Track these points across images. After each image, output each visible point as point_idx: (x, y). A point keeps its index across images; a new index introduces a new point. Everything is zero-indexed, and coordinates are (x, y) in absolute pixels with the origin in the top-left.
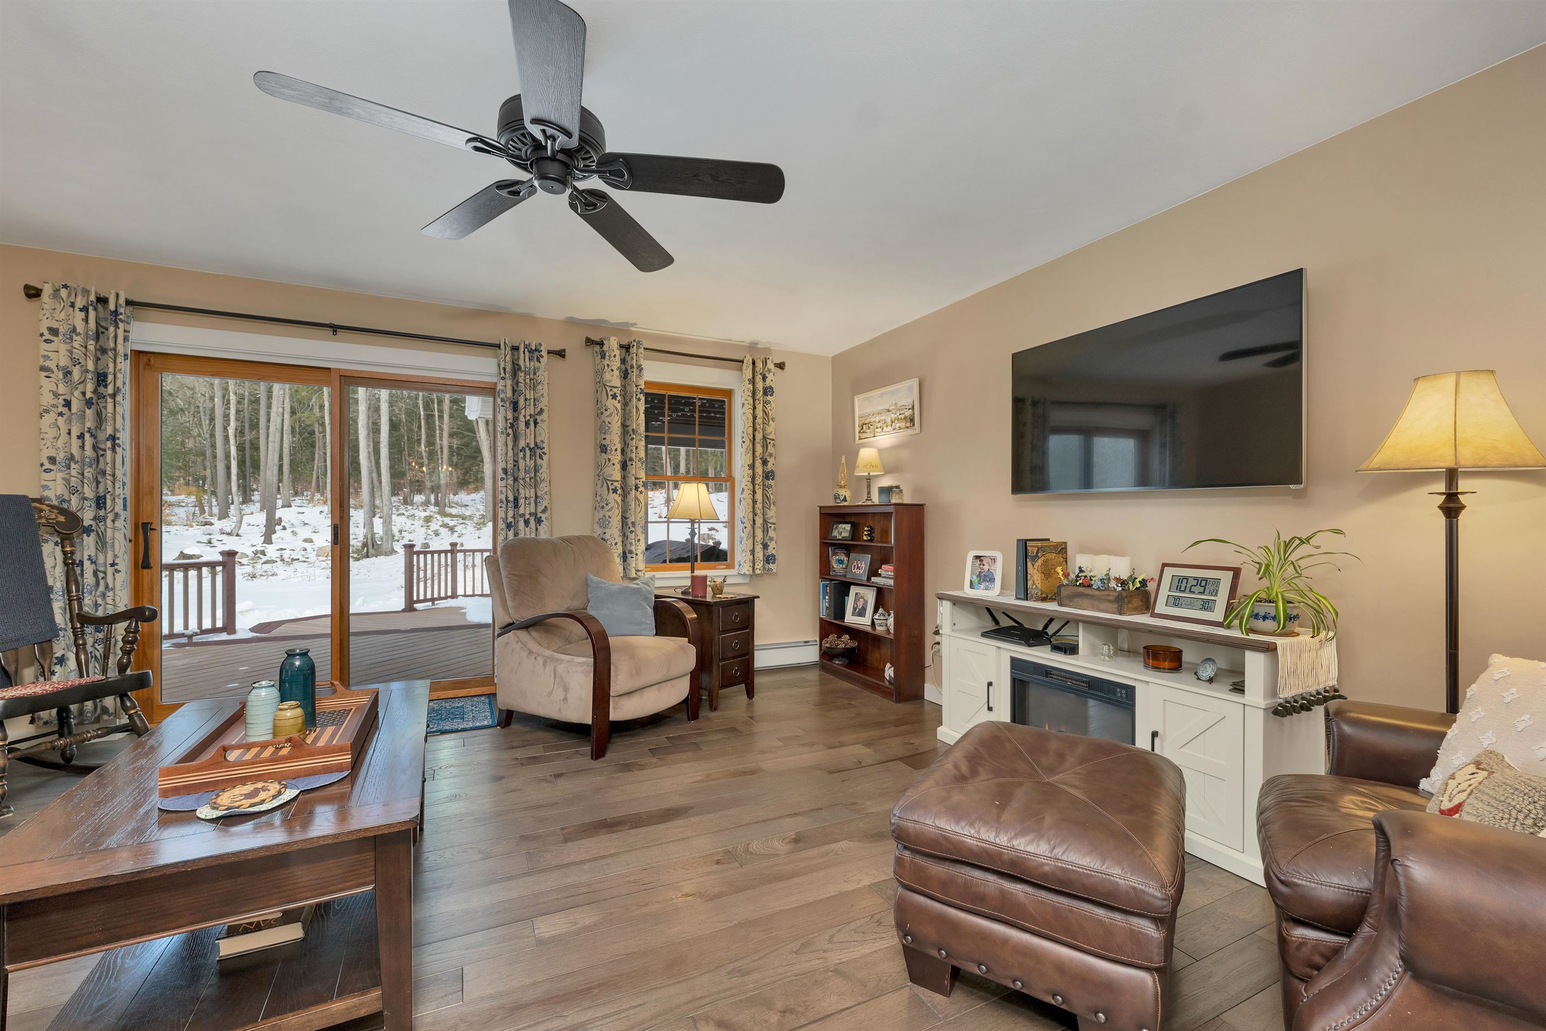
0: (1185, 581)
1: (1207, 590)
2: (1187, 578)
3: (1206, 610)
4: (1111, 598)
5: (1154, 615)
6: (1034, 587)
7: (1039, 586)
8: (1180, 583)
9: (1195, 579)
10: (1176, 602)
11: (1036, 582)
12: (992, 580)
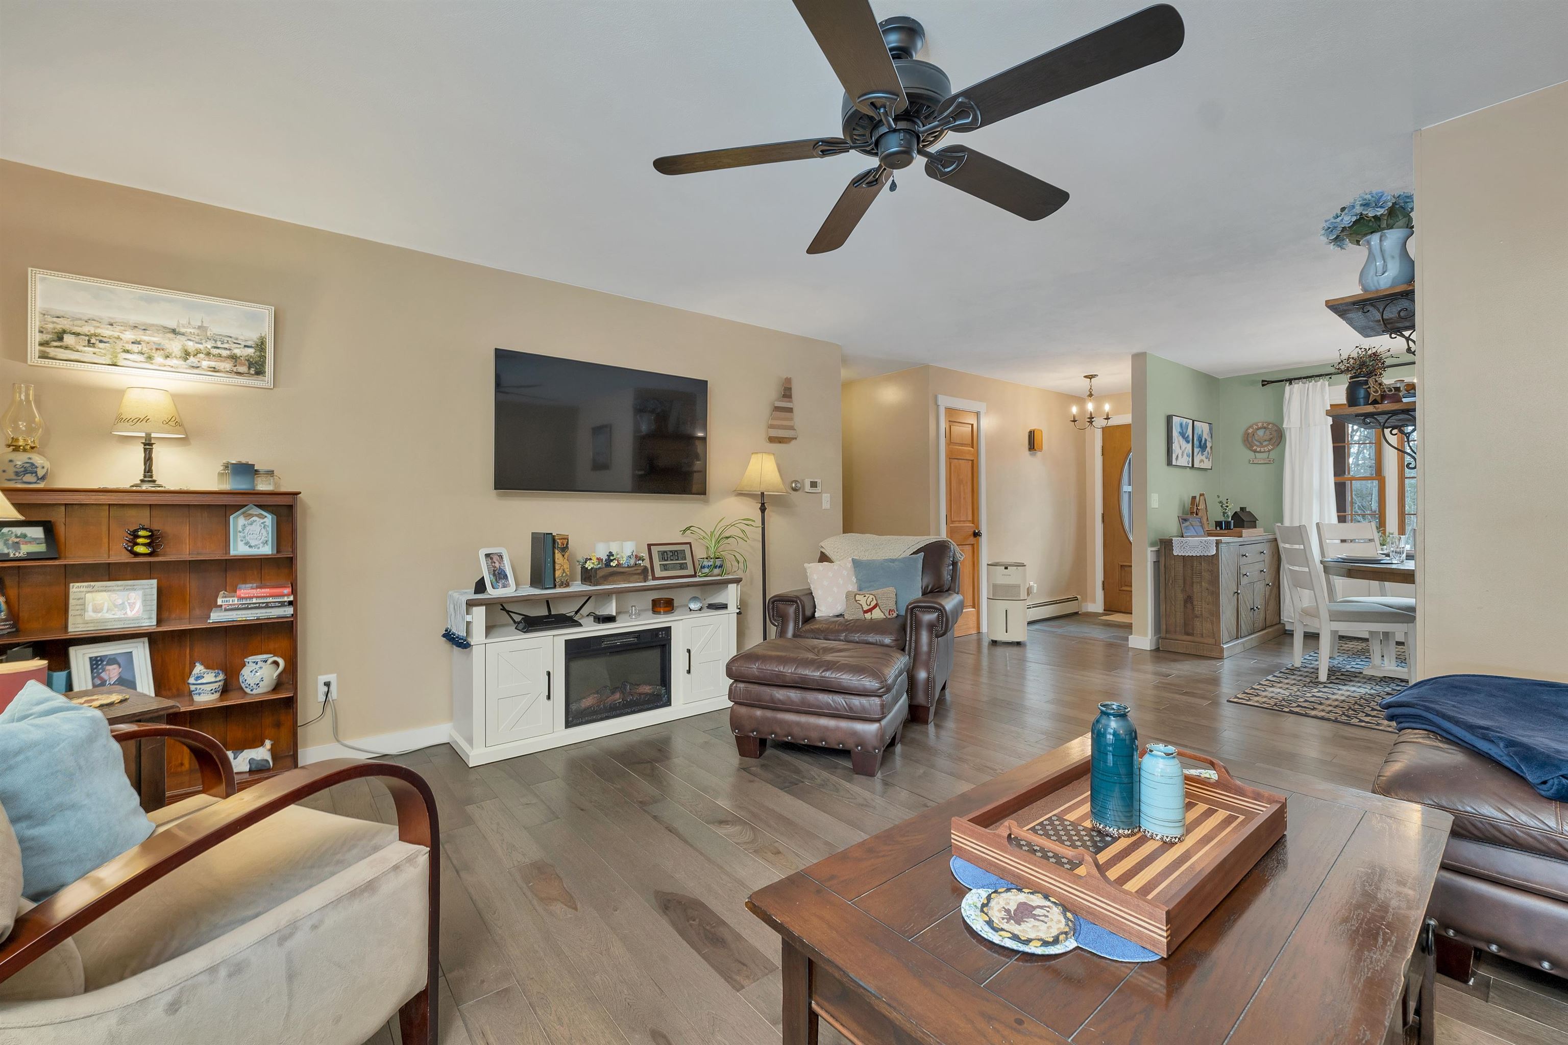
0: (665, 554)
1: (680, 558)
2: (665, 552)
3: (683, 569)
4: (639, 571)
5: (654, 578)
6: (564, 575)
7: (568, 573)
8: (663, 555)
9: (671, 551)
10: (665, 568)
11: (566, 570)
12: (506, 577)
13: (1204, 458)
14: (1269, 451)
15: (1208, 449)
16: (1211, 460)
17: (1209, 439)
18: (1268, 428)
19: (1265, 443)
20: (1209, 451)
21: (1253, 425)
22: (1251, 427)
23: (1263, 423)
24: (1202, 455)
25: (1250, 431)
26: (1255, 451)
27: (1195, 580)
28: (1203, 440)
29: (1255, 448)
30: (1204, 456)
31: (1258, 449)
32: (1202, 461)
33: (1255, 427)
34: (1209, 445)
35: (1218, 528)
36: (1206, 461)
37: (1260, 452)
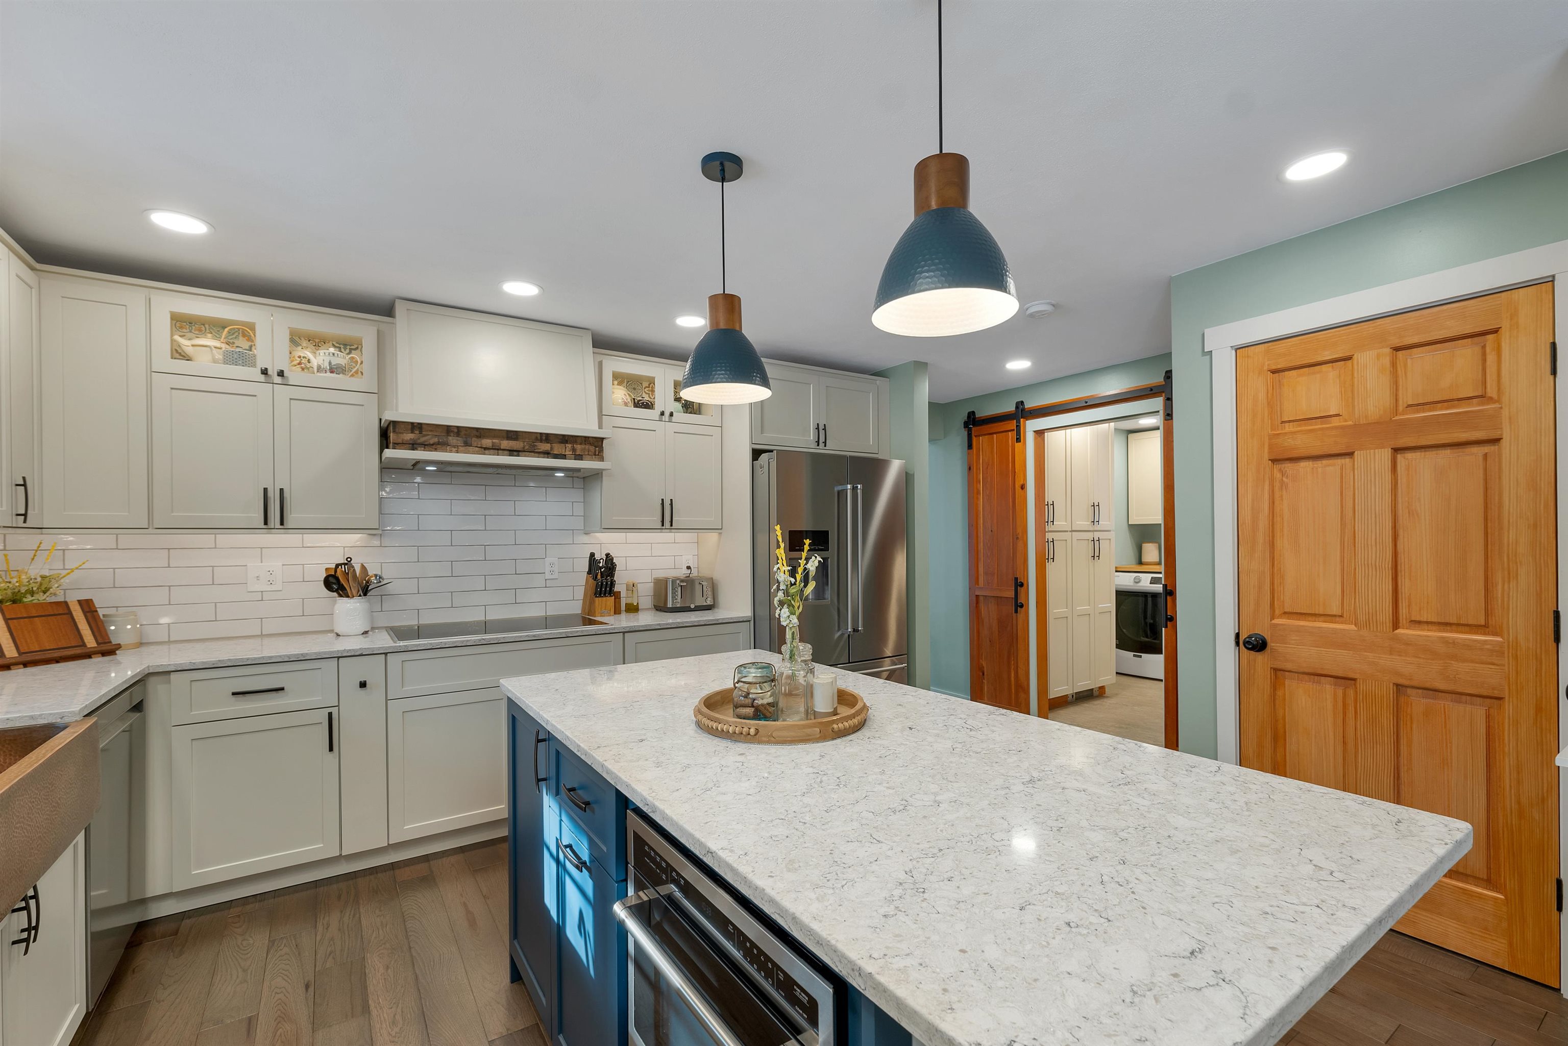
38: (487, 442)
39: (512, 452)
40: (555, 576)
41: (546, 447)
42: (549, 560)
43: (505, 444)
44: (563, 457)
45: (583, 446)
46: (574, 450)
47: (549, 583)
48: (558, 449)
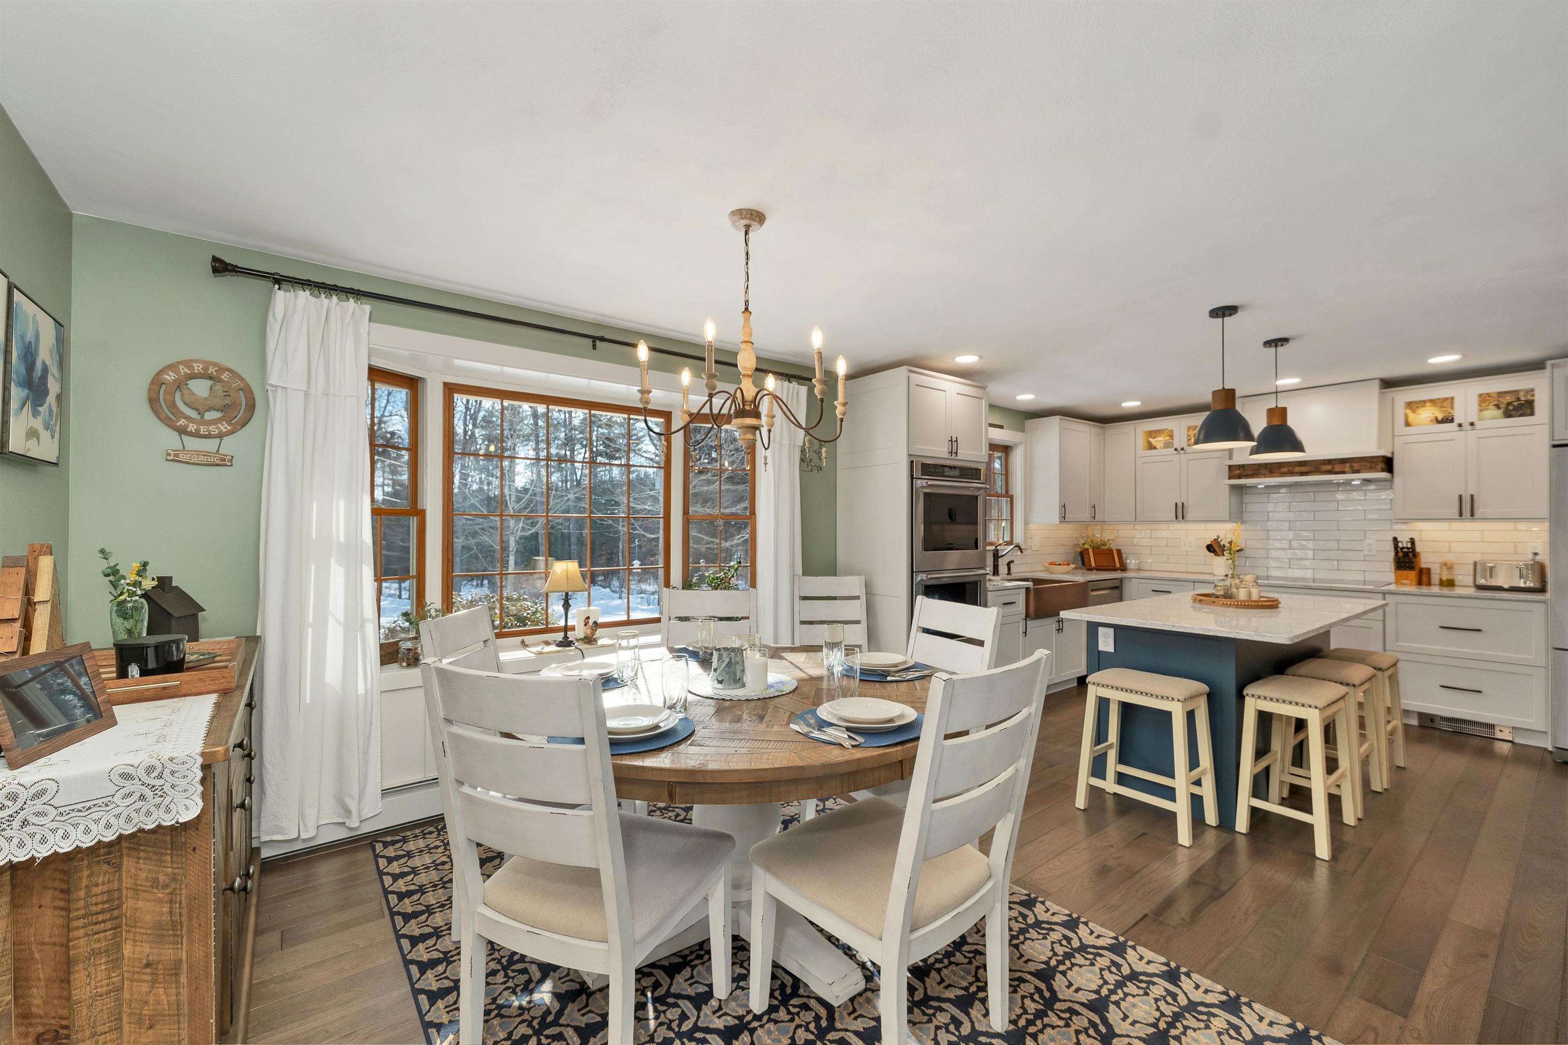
13: (38, 424)
14: (221, 436)
15: (51, 399)
16: (57, 435)
17: (54, 370)
18: (220, 381)
19: (211, 415)
20: (54, 408)
21: (180, 363)
22: (172, 367)
23: (207, 364)
24: (35, 414)
25: (170, 377)
26: (182, 431)
27: (82, 946)
28: (39, 365)
29: (182, 422)
30: (40, 419)
31: (192, 428)
32: (32, 434)
33: (183, 370)
34: (53, 387)
35: (134, 670)
36: (45, 435)
37: (197, 435)
38: (1285, 470)
39: (1302, 474)
40: (1374, 553)
41: (1329, 467)
42: (1367, 542)
43: (1297, 469)
44: (1344, 473)
45: (1360, 464)
46: (1352, 467)
47: (1367, 558)
48: (1338, 468)
